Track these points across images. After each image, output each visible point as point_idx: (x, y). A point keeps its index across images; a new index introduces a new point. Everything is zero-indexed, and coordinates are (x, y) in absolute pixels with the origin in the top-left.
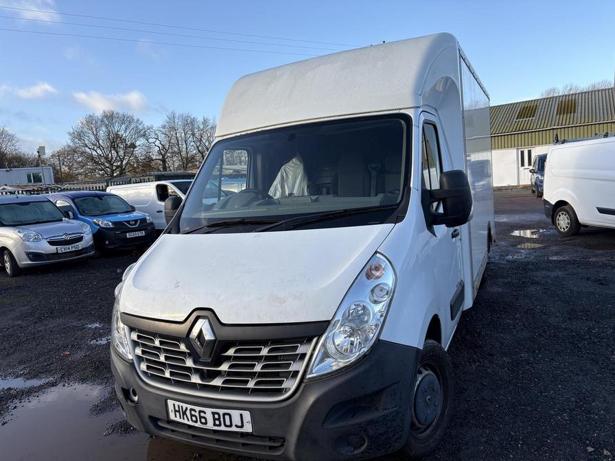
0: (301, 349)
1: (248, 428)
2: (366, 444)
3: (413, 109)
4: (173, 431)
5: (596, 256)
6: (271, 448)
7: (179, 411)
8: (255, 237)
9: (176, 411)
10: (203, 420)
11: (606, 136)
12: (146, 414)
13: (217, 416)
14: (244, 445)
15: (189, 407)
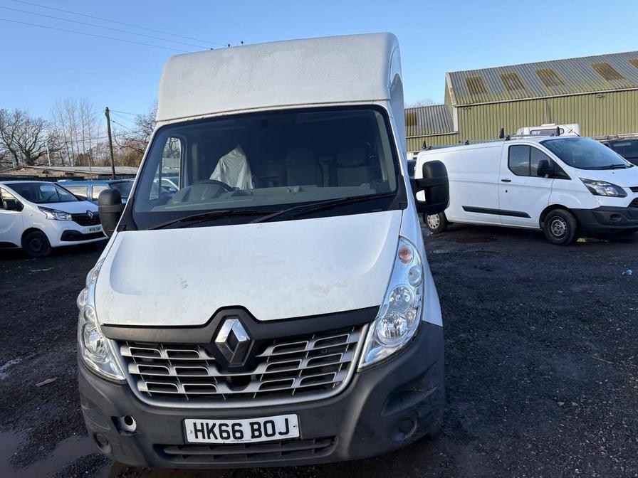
0: (350, 339)
1: (295, 433)
2: (415, 428)
3: (385, 102)
4: (185, 457)
5: (470, 248)
6: (317, 450)
7: (202, 430)
8: (258, 227)
9: (196, 431)
10: (238, 435)
11: (467, 143)
12: (149, 443)
13: (256, 427)
14: (284, 453)
15: (218, 422)
